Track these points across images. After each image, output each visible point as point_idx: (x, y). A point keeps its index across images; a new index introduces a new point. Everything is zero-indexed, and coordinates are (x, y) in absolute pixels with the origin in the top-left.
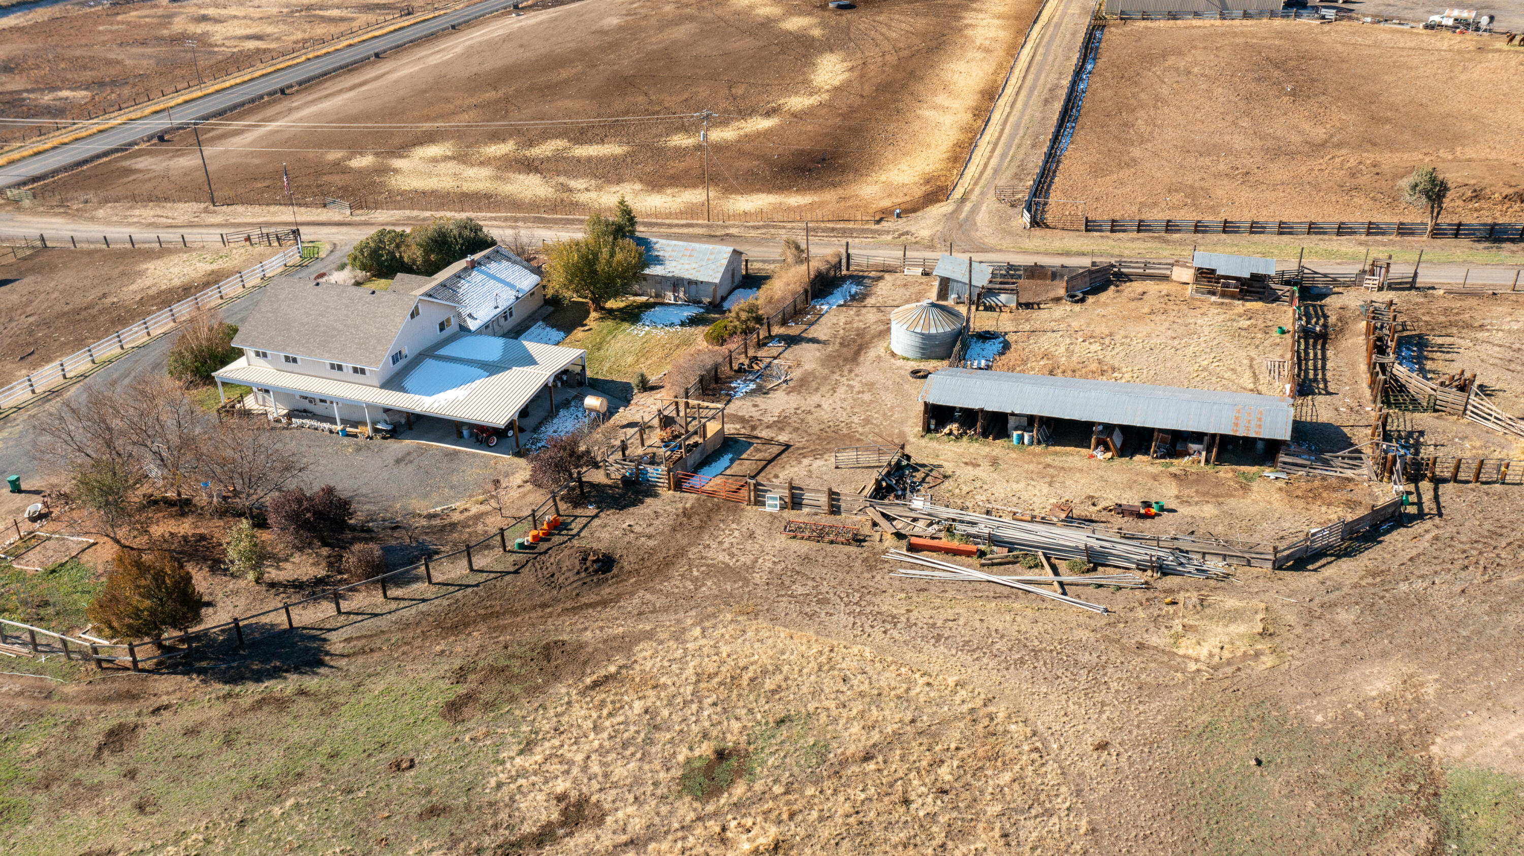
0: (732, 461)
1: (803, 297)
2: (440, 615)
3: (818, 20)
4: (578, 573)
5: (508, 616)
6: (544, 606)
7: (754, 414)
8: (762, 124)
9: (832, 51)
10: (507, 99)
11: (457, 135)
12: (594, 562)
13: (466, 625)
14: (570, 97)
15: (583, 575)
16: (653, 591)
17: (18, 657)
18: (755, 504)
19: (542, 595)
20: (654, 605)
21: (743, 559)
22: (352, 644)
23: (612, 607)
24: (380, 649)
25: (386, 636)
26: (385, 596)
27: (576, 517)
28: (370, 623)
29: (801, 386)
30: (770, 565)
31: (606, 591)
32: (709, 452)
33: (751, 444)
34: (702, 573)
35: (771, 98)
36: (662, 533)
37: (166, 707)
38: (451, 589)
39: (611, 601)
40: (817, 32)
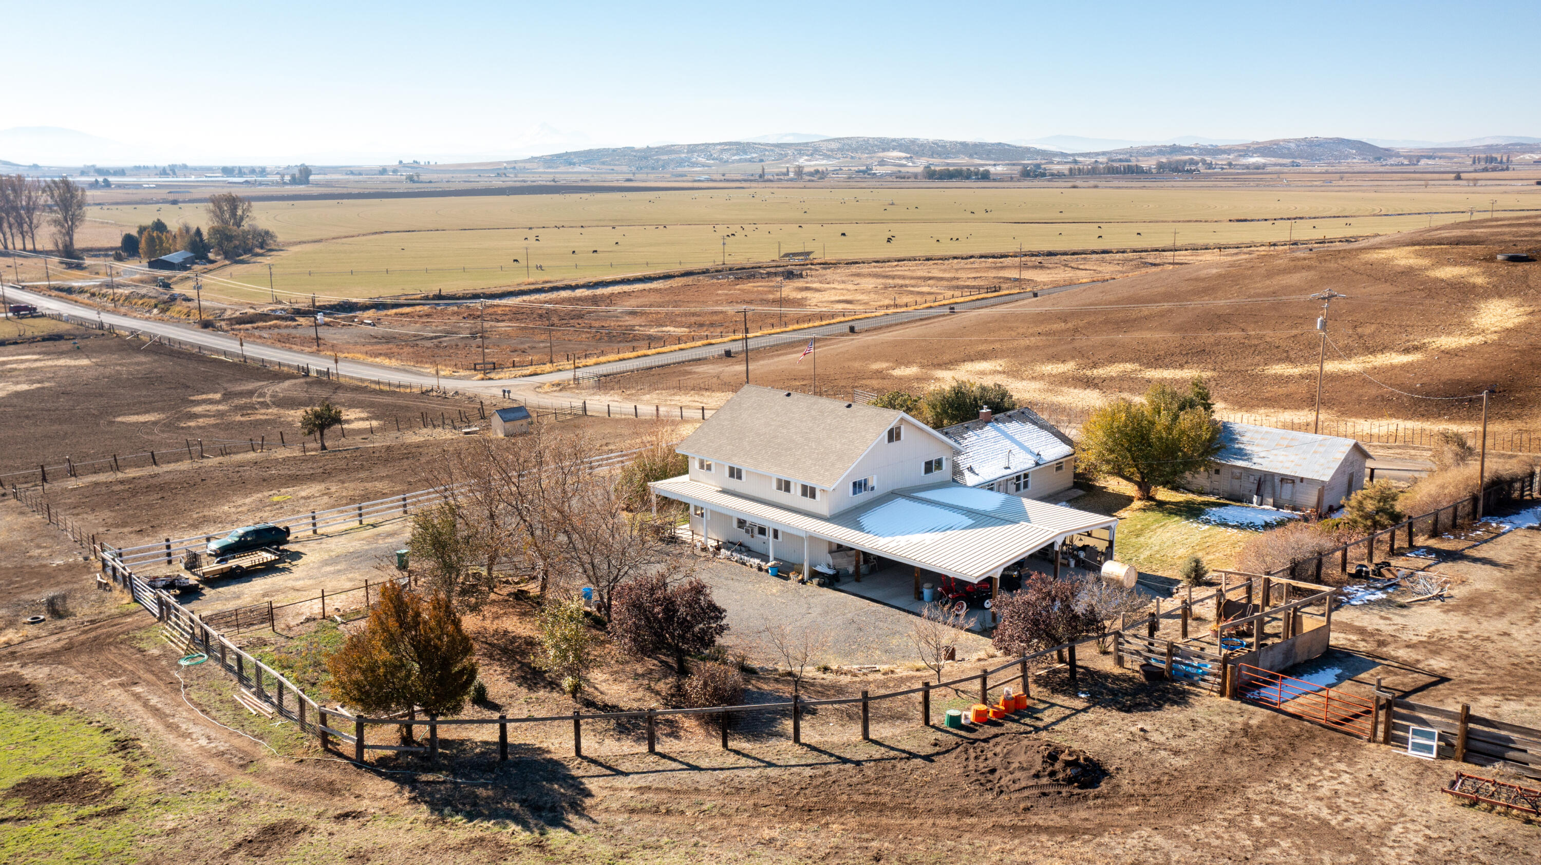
0: (1340, 679)
1: (1469, 508)
2: (791, 788)
3: (1482, 269)
4: (1037, 776)
5: (898, 814)
6: (964, 812)
7: (1382, 628)
8: (1398, 359)
9: (1501, 296)
10: (1076, 330)
11: (1014, 353)
12: (1068, 764)
13: (826, 811)
14: (1149, 329)
15: (1045, 780)
16: (1170, 834)
17: (259, 715)
18: (1386, 741)
19: (965, 796)
20: (1167, 855)
21: (1359, 819)
22: (645, 797)
23: (1085, 842)
24: (682, 812)
25: (700, 798)
26: (725, 745)
27: (1053, 705)
28: (687, 776)
29: (1470, 606)
30: (1420, 840)
31: (1080, 814)
32: (1299, 659)
33: (1375, 664)
34: (1273, 825)
35: (1412, 337)
36: (1200, 752)
37: (356, 815)
38: (825, 758)
39: (1086, 831)
40: (1480, 280)
